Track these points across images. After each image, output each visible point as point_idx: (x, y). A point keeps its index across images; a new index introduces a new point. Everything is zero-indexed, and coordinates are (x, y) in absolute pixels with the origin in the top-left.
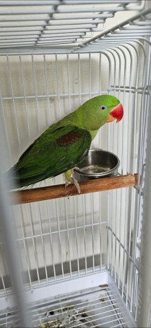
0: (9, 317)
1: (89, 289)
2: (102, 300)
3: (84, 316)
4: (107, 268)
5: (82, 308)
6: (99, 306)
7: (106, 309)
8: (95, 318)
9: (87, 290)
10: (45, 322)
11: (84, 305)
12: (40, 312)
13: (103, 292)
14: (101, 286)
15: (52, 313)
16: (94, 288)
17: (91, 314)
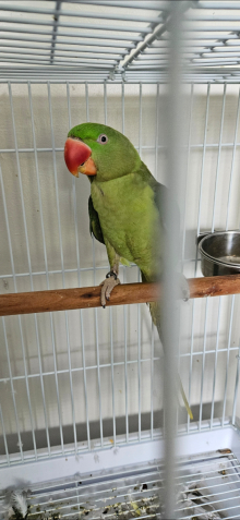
0: (81, 488)
1: (202, 454)
2: (222, 473)
3: (197, 494)
4: (231, 422)
5: (194, 482)
6: (217, 481)
7: (231, 487)
8: (213, 498)
9: (198, 455)
10: (137, 499)
11: (194, 478)
12: (127, 483)
13: (224, 461)
14: (220, 451)
15: (145, 487)
16: (209, 453)
17: (207, 492)
